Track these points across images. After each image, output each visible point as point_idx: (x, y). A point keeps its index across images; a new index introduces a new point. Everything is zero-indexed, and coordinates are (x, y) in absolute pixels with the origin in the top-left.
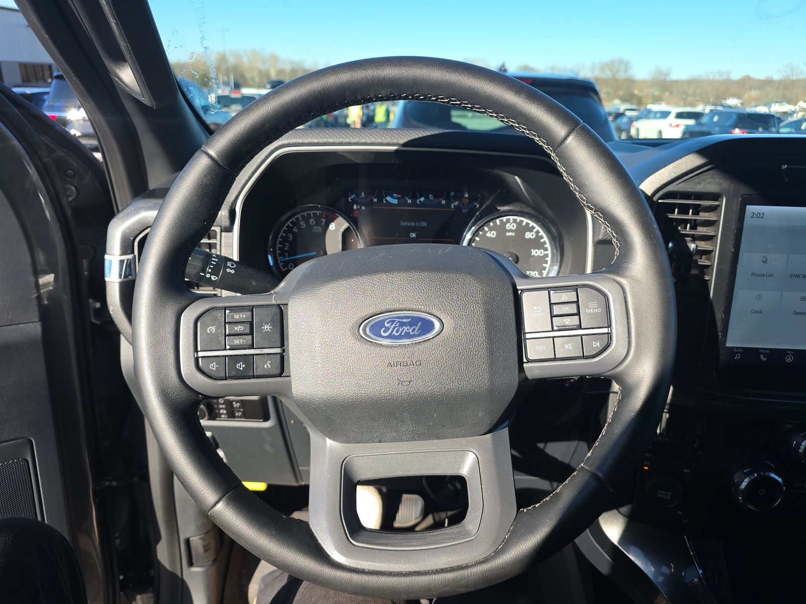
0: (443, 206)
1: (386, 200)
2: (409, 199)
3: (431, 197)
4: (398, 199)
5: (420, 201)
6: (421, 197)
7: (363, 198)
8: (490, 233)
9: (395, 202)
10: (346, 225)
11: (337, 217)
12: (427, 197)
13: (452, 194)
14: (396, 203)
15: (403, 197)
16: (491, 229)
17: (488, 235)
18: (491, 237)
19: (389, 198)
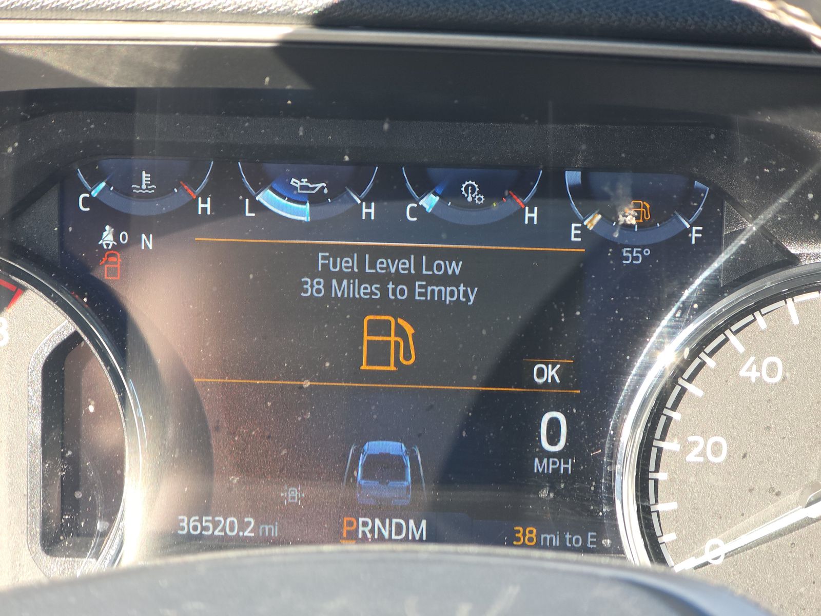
0: (532, 234)
1: (257, 207)
2: (368, 200)
3: (472, 193)
4: (316, 200)
5: (419, 211)
6: (422, 193)
7: (147, 197)
8: (758, 362)
9: (302, 213)
10: (63, 326)
11: (24, 289)
12: (451, 193)
13: (573, 177)
14: (306, 219)
15: (336, 191)
16: (759, 350)
17: (749, 372)
18: (760, 380)
19: (267, 197)
